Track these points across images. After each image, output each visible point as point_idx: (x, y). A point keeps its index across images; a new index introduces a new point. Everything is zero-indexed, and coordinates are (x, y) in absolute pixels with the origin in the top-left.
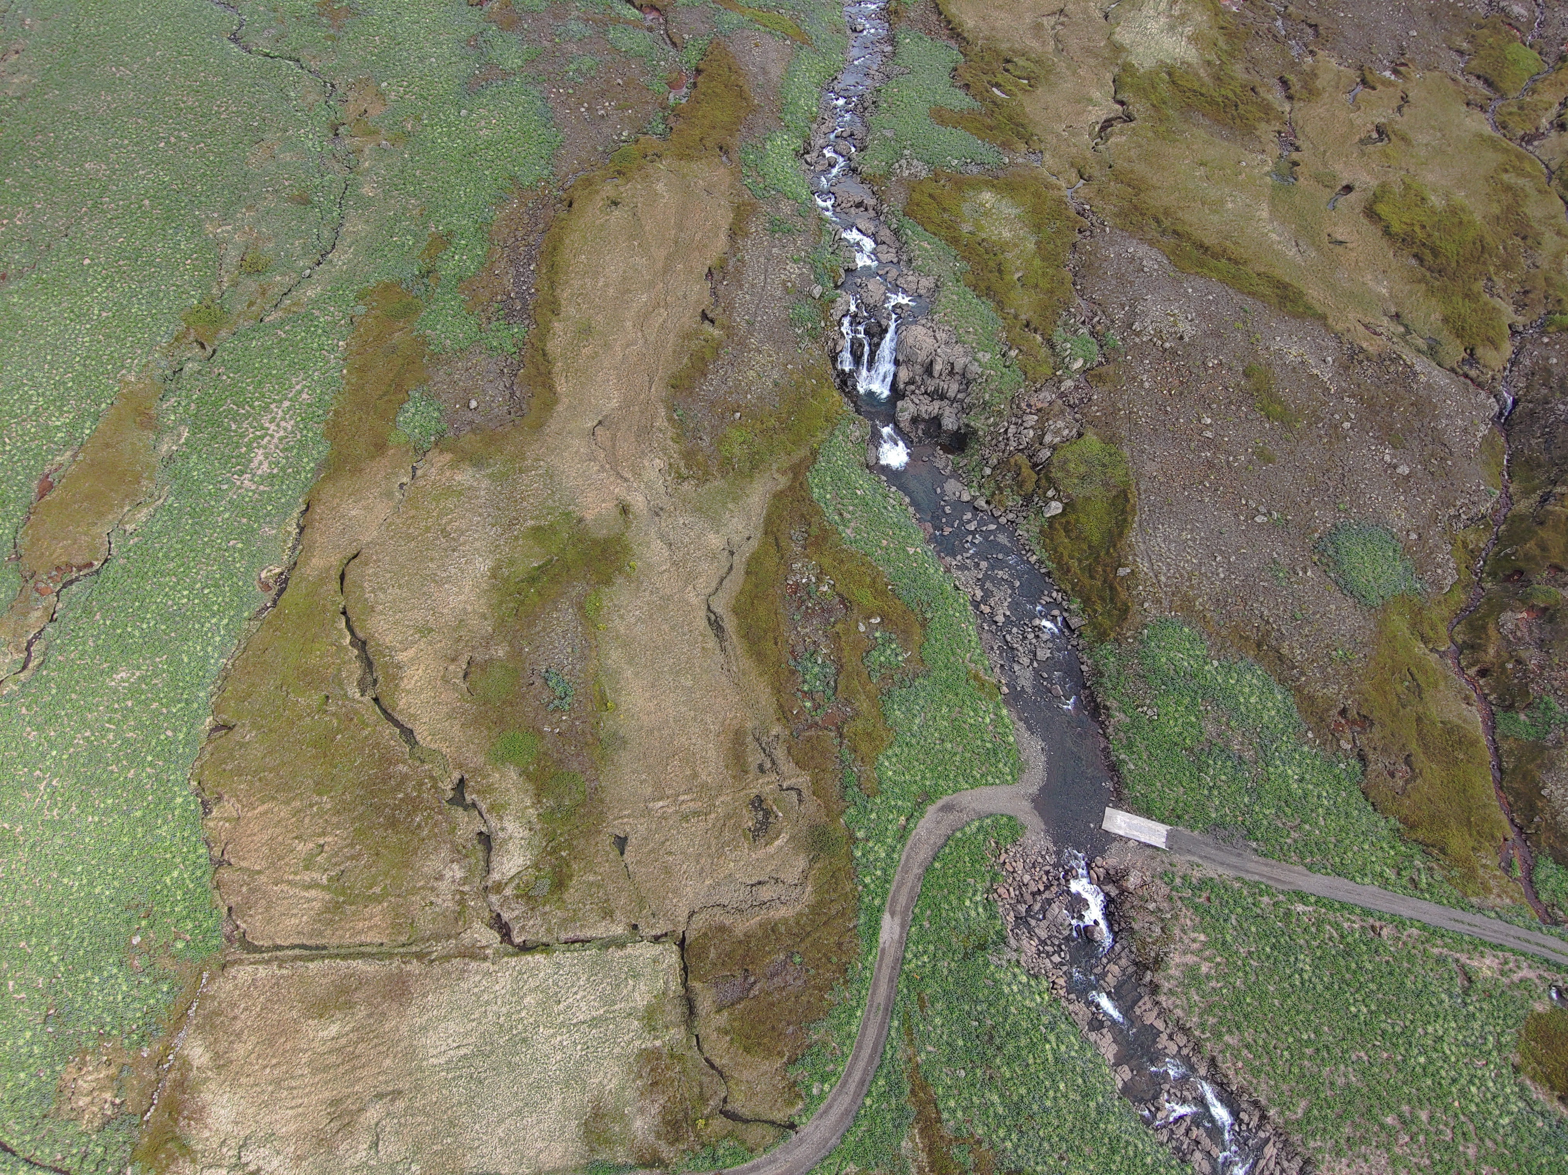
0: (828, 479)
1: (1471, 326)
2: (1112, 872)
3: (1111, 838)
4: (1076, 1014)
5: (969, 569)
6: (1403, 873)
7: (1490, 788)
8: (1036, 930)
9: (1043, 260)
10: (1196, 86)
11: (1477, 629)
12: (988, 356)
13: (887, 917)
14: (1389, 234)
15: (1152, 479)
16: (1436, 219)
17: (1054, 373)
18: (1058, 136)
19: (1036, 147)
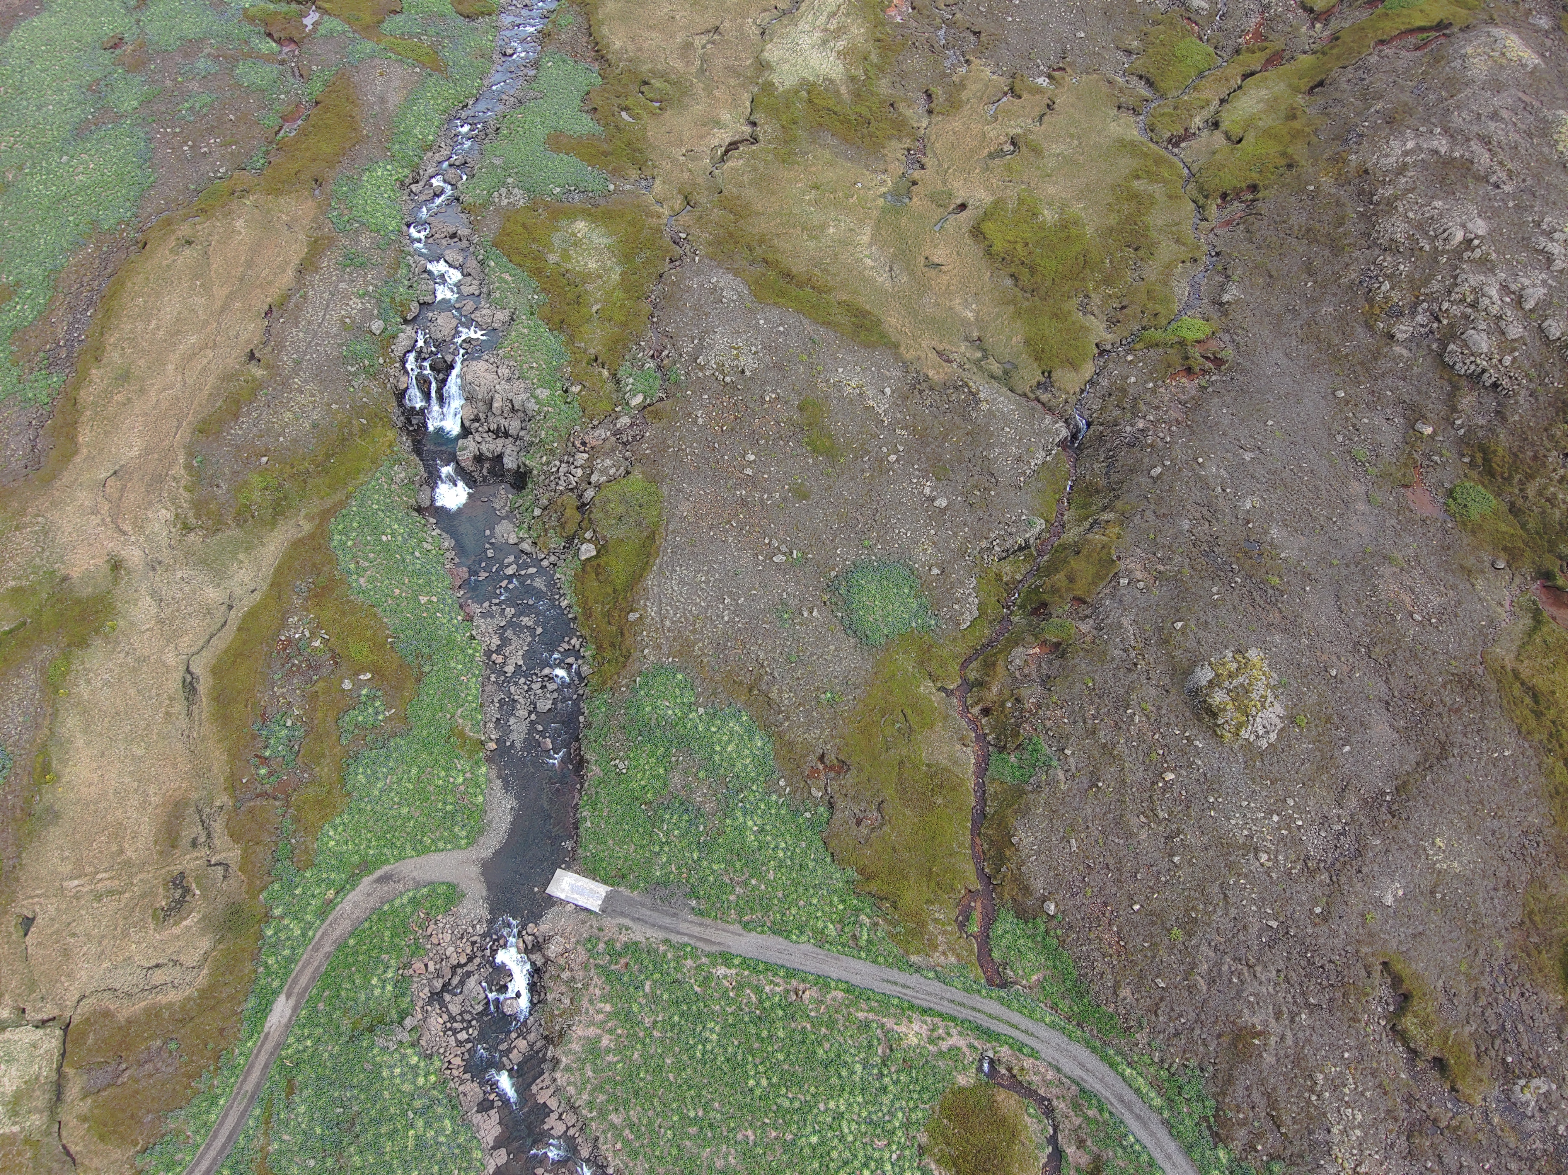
0: (355, 525)
1: (1052, 347)
2: (540, 940)
3: (551, 901)
4: (465, 1095)
5: (492, 616)
6: (846, 930)
7: (963, 835)
8: (450, 1006)
9: (627, 291)
10: (831, 104)
11: (989, 666)
13: (282, 998)
14: (990, 254)
15: (683, 519)
16: (1042, 235)
17: (614, 410)
18: (674, 161)
19: (648, 173)
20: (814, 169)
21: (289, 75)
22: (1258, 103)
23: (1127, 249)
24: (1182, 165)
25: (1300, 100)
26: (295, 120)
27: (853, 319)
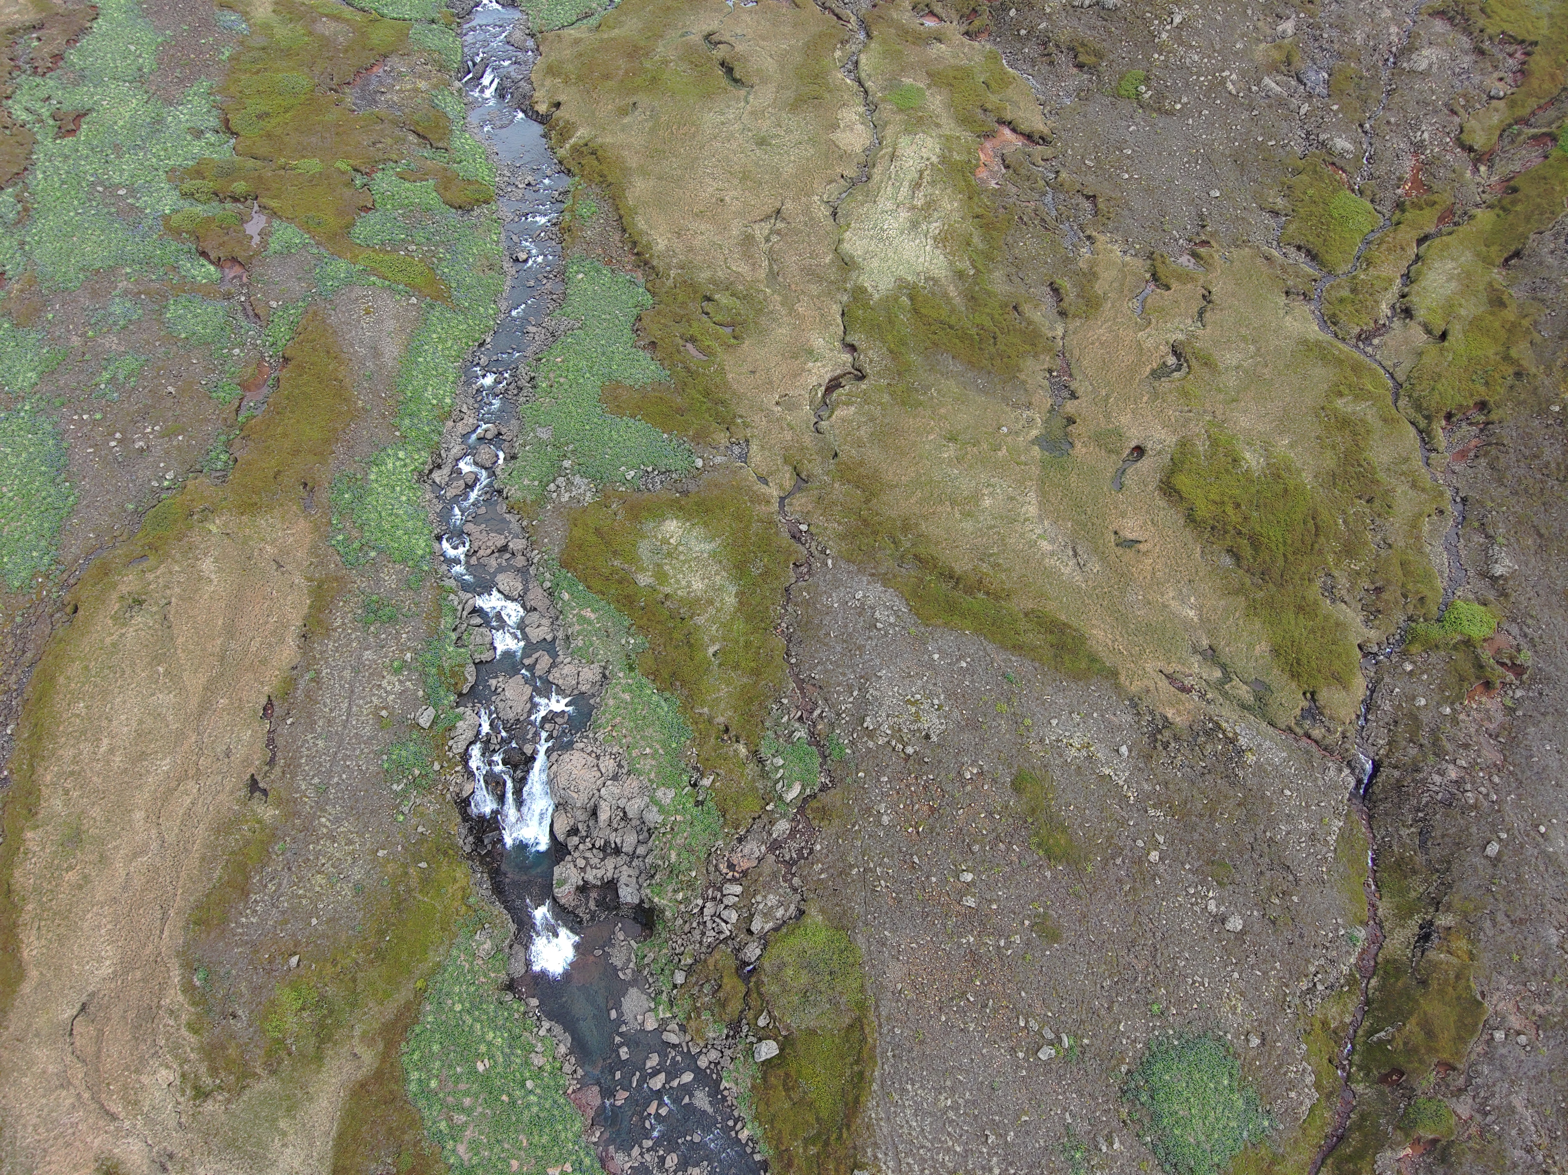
1: (1309, 658)
9: (749, 619)
10: (943, 313)
12: (671, 794)
14: (1194, 521)
15: (897, 994)
16: (1253, 490)
17: (763, 808)
18: (769, 414)
19: (740, 436)
20: (943, 411)
21: (240, 316)
22: (1448, 280)
23: (1357, 501)
24: (1383, 372)
25: (1497, 275)
26: (258, 387)
27: (1050, 637)
